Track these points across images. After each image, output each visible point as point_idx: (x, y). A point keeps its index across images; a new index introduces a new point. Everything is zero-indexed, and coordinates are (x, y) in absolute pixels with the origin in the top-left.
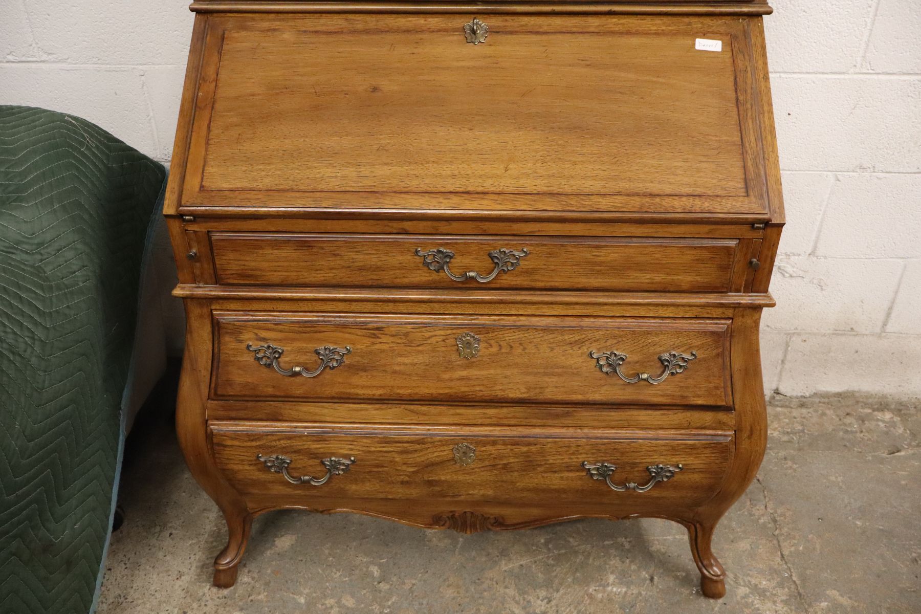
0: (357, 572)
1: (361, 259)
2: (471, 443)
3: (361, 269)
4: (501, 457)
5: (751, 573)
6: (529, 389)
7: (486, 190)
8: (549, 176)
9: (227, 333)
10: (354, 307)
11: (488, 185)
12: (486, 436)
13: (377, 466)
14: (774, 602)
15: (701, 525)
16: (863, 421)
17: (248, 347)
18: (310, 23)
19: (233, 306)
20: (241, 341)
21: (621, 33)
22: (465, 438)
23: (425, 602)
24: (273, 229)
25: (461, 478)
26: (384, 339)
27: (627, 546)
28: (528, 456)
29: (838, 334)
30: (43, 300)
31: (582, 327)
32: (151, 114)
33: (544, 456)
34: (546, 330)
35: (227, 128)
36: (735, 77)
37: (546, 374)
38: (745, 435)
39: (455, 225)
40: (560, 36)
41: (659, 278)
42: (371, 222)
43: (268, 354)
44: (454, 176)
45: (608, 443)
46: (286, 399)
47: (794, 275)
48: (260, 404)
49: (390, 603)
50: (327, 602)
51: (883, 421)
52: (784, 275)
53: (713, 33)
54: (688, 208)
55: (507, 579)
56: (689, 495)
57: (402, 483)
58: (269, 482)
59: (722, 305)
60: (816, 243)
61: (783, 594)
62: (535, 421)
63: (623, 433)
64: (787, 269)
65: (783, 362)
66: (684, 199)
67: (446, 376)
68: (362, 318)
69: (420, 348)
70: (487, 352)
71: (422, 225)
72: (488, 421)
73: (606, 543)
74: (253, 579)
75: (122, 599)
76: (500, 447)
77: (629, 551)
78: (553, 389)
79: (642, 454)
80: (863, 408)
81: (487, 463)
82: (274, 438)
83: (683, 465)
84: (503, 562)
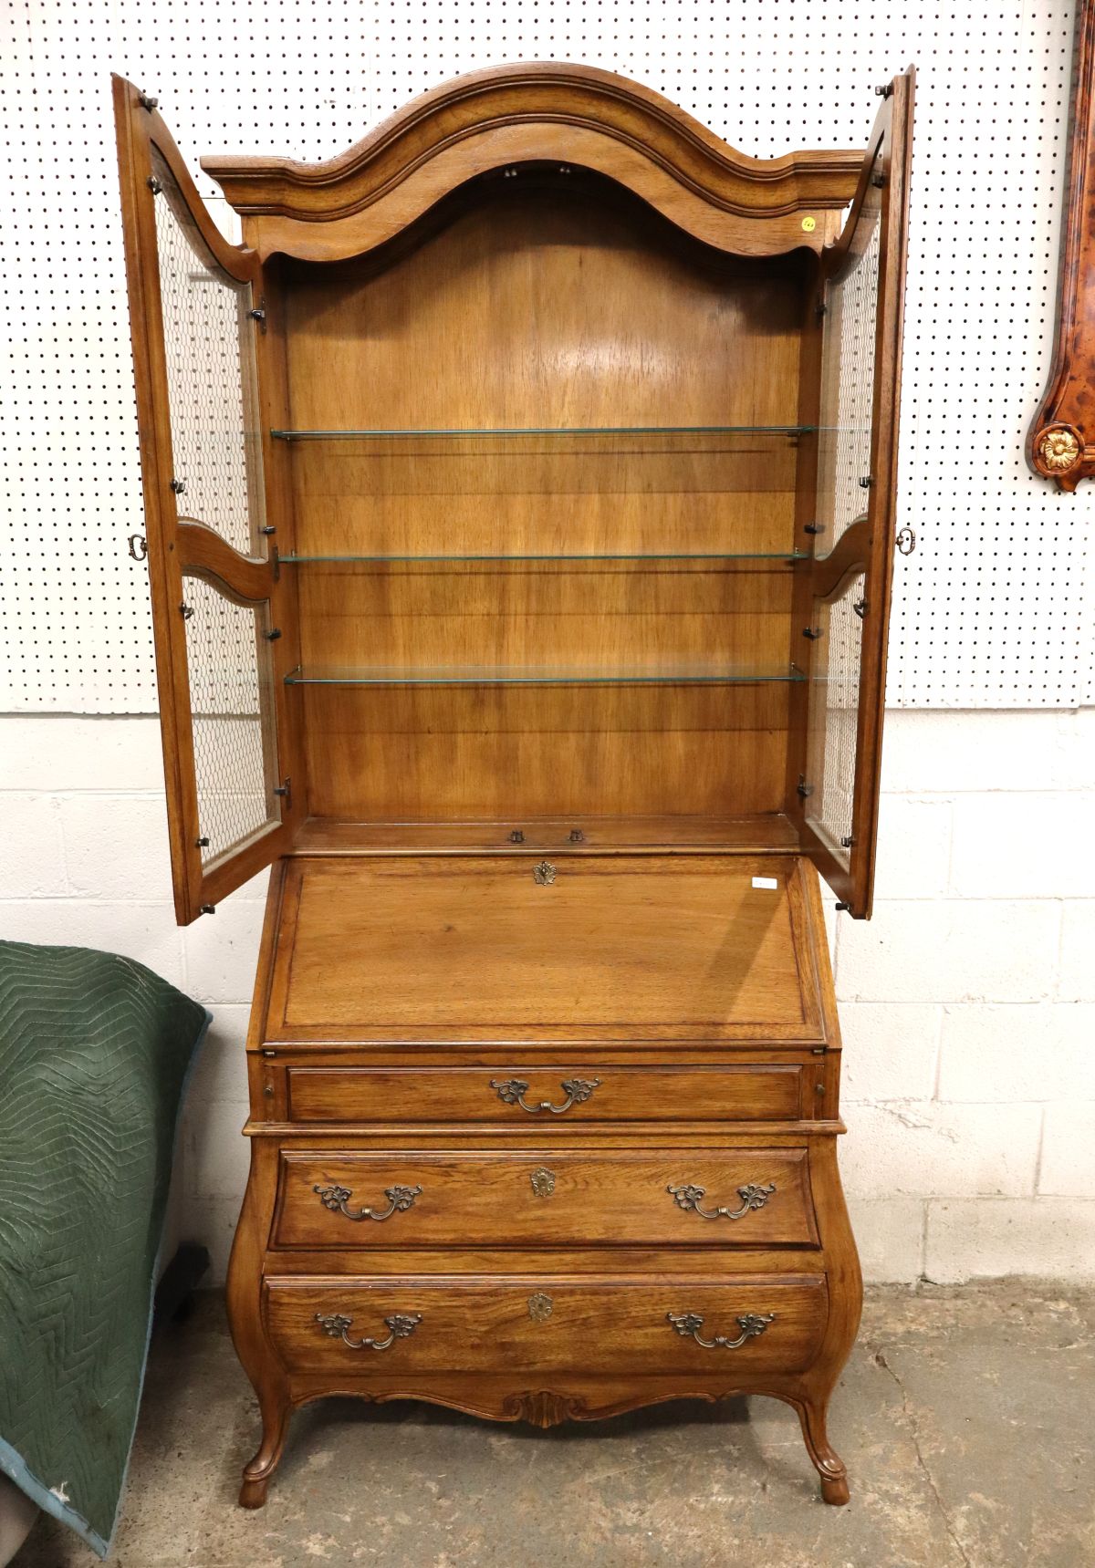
0: (411, 1488)
1: (435, 1092)
2: (547, 1294)
3: (437, 1102)
4: (578, 1310)
5: (882, 1478)
6: (607, 1228)
7: (558, 1022)
8: (617, 1008)
9: (295, 1174)
10: (428, 1142)
11: (559, 1017)
12: (563, 1285)
13: (445, 1325)
14: (908, 1508)
15: (810, 1403)
16: (1031, 1312)
17: (316, 1189)
18: (384, 867)
19: (302, 1145)
20: (308, 1183)
21: (682, 873)
22: (540, 1288)
23: (494, 1517)
24: (351, 1064)
25: (538, 1338)
26: (457, 1177)
27: (736, 1454)
28: (609, 1308)
29: (984, 1199)
30: (114, 1140)
31: (658, 1160)
32: (183, 951)
33: (625, 1308)
34: (623, 1163)
35: (308, 967)
36: (791, 913)
37: (623, 1212)
38: (837, 1277)
39: (530, 1056)
40: (624, 877)
41: (729, 1105)
42: (447, 1055)
43: (336, 1196)
44: (527, 1009)
45: (693, 1290)
46: (351, 1248)
47: (918, 1124)
48: (324, 1254)
49: (452, 1519)
50: (377, 1520)
51: (1056, 1312)
52: (906, 1125)
53: (769, 871)
54: (749, 1036)
55: (591, 1492)
56: (787, 1354)
57: (473, 1347)
58: (325, 1350)
59: (794, 1134)
60: (937, 1084)
61: (917, 1499)
62: (614, 1267)
63: (708, 1278)
64: (908, 1118)
65: (924, 1237)
66: (746, 1027)
67: (520, 1217)
68: (432, 1155)
69: (494, 1186)
70: (563, 1189)
71: (496, 1057)
72: (565, 1269)
73: (710, 1451)
74: (286, 1499)
75: (130, 1522)
76: (578, 1297)
77: (738, 1459)
78: (633, 1230)
79: (730, 1301)
80: (1033, 1297)
81: (565, 1318)
82: (337, 1293)
83: (775, 1314)
84: (587, 1474)
